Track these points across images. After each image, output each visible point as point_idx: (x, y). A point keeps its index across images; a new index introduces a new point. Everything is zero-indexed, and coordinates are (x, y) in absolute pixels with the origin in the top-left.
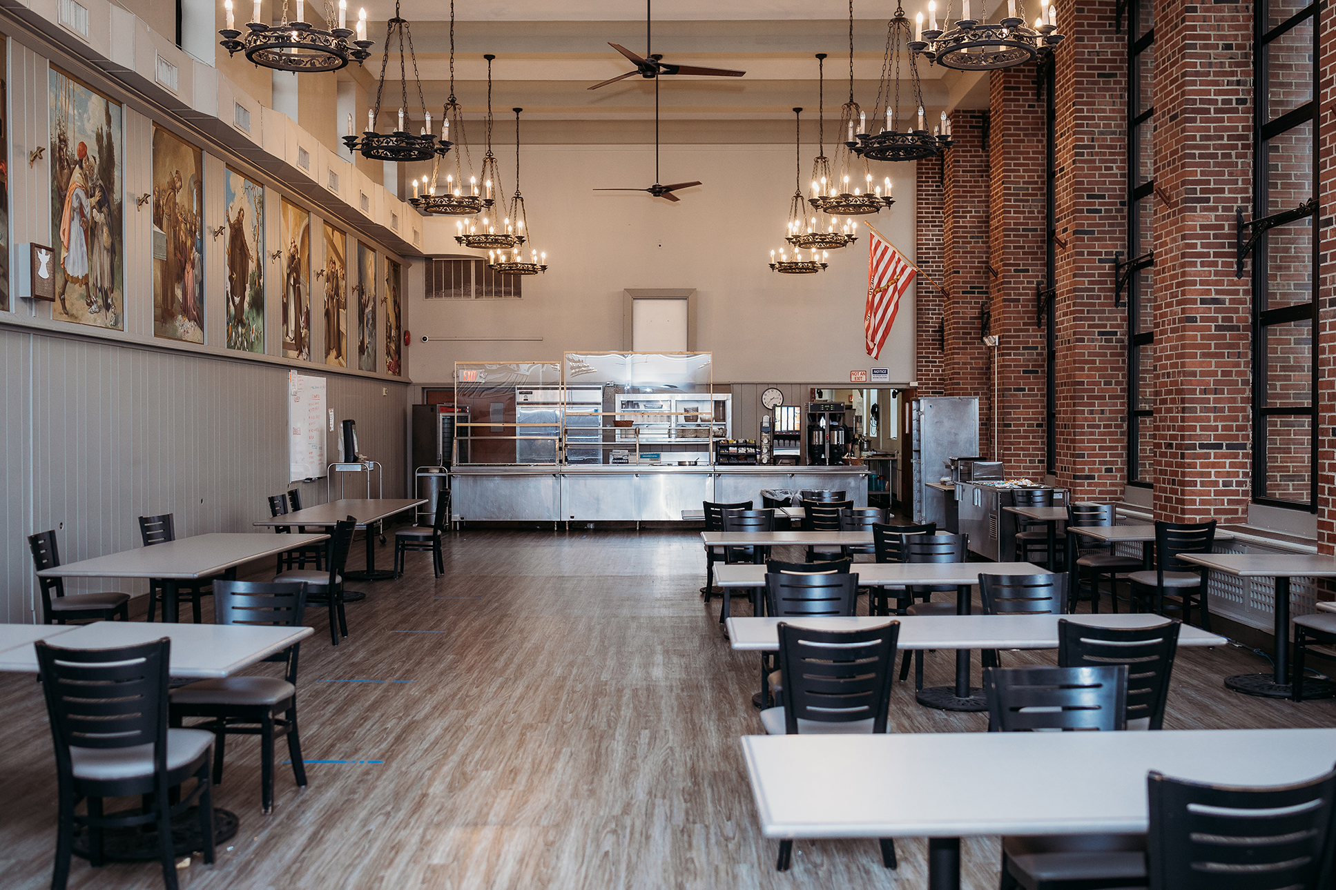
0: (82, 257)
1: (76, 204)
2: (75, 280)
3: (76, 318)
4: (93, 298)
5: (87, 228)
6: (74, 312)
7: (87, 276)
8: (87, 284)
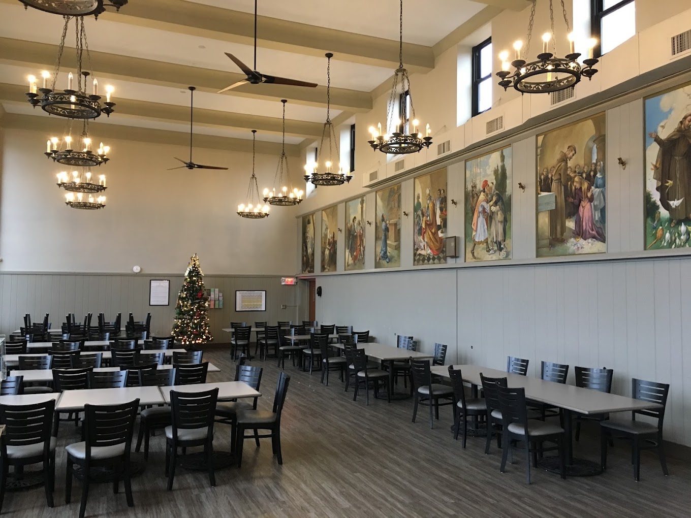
0: (484, 231)
1: (481, 209)
2: (480, 243)
3: (480, 259)
4: (491, 248)
5: (487, 217)
6: (479, 257)
7: (487, 239)
8: (487, 242)
